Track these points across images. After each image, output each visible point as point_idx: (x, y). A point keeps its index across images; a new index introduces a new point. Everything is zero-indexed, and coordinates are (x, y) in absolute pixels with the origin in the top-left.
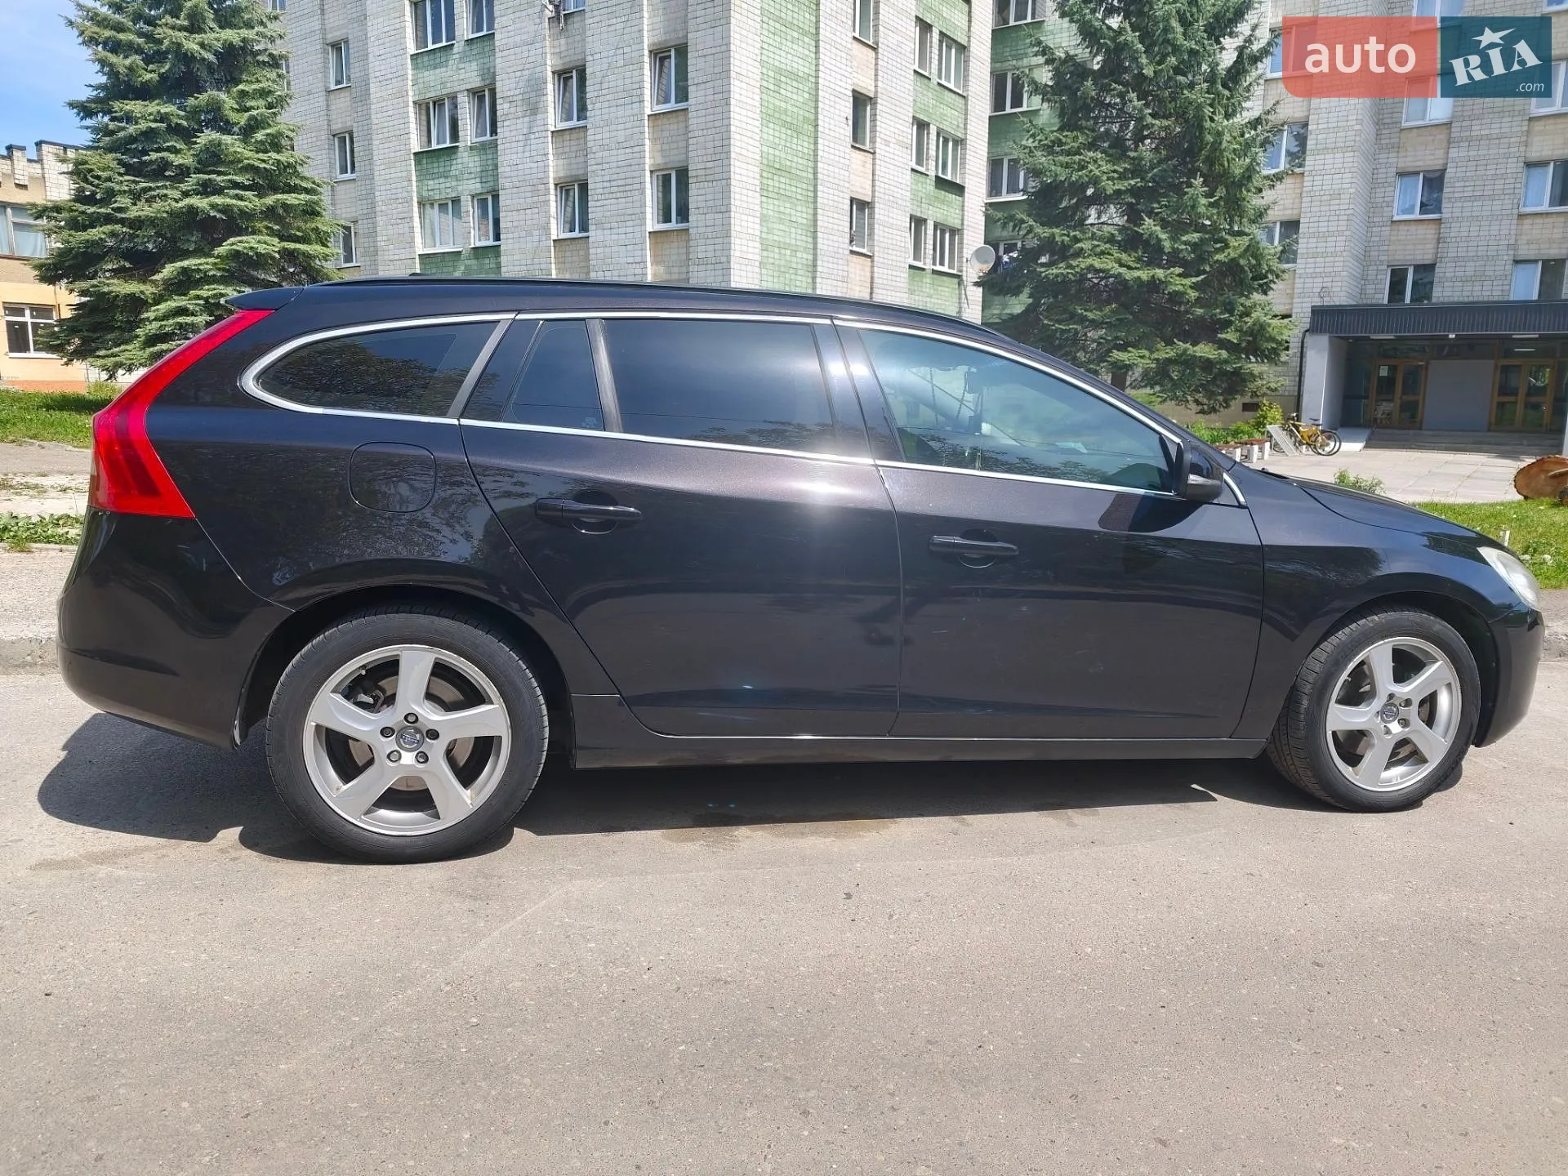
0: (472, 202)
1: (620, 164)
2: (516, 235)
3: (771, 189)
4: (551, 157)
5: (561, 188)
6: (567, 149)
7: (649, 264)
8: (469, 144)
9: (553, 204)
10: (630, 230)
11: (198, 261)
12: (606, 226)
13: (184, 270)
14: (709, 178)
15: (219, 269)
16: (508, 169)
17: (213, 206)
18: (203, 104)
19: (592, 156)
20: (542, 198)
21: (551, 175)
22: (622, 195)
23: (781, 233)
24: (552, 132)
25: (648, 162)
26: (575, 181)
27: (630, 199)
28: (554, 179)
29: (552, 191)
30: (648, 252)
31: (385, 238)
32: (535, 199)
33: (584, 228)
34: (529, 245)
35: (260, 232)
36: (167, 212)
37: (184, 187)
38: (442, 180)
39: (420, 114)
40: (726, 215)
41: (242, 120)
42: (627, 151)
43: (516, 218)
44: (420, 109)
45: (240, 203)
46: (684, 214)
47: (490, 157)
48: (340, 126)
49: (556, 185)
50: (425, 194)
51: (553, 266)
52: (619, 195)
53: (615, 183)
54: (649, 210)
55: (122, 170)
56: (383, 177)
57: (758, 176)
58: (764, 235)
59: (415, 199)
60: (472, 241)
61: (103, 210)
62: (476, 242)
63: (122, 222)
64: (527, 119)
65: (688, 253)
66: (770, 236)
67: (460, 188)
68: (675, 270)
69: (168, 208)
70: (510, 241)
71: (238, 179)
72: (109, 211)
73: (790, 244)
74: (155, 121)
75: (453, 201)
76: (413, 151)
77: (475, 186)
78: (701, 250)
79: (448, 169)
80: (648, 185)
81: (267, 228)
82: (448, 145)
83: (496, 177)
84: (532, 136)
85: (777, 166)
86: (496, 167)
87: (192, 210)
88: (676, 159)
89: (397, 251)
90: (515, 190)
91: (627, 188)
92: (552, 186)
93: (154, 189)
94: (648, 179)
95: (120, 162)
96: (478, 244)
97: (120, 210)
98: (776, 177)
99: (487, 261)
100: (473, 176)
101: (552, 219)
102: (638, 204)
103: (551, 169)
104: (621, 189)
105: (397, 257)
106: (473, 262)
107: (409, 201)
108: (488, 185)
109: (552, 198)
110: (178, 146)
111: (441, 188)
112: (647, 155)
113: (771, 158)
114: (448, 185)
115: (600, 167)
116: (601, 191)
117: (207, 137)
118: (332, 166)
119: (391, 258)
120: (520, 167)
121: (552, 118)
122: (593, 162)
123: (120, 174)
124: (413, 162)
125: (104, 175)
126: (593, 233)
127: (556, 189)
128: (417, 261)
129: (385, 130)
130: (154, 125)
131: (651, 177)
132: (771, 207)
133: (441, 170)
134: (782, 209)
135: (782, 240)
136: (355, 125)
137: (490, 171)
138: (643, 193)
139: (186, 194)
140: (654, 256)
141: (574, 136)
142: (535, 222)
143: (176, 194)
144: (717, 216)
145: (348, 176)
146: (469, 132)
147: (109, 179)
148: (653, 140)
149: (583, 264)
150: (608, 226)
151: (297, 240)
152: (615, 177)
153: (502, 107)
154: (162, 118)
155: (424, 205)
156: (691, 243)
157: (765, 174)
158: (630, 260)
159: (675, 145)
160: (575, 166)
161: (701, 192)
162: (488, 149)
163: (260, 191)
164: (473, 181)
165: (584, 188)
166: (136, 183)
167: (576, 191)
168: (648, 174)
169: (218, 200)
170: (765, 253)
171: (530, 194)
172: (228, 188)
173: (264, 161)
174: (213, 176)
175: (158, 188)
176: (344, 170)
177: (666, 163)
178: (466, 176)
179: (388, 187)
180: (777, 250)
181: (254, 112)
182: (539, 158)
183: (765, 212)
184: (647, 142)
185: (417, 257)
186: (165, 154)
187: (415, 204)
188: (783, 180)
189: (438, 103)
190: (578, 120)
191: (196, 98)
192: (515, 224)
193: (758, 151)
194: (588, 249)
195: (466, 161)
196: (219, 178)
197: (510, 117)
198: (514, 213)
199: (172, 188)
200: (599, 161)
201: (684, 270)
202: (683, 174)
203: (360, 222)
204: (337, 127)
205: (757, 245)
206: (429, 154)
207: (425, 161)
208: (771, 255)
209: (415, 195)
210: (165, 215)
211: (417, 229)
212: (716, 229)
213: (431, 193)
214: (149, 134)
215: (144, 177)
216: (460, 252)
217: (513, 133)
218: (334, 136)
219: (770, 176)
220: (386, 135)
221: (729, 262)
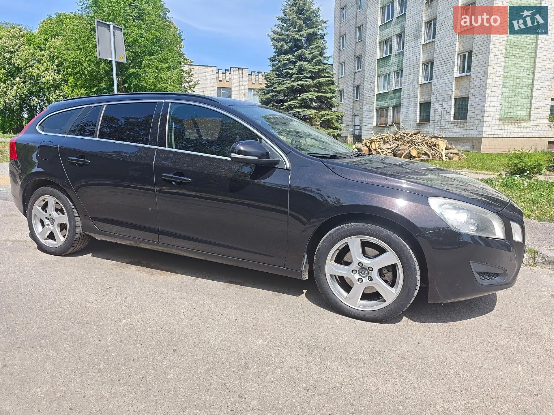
0: (394, 74)
1: (446, 53)
2: (407, 84)
3: (511, 54)
4: (421, 54)
5: (425, 65)
6: (428, 50)
7: (454, 90)
8: (395, 54)
9: (421, 71)
10: (448, 77)
11: (293, 102)
12: (439, 77)
13: (289, 105)
14: (480, 53)
15: (298, 104)
16: (407, 60)
17: (298, 85)
18: (300, 53)
19: (436, 51)
20: (417, 70)
21: (421, 61)
22: (446, 64)
23: (516, 72)
24: (423, 45)
25: (457, 51)
26: (430, 62)
27: (449, 66)
28: (422, 62)
29: (421, 67)
30: (454, 85)
31: (366, 89)
32: (415, 70)
33: (431, 79)
34: (411, 87)
35: (311, 91)
36: (286, 87)
37: (292, 79)
38: (385, 68)
39: (381, 46)
40: (486, 67)
41: (310, 56)
42: (449, 47)
43: (407, 78)
44: (381, 44)
45: (306, 83)
46: (469, 69)
47: (401, 57)
48: (358, 54)
49: (423, 64)
50: (379, 73)
51: (419, 94)
52: (444, 65)
53: (443, 61)
54: (455, 69)
55: (277, 77)
56: (367, 69)
57: (504, 50)
58: (505, 74)
59: (376, 75)
60: (393, 88)
61: (271, 89)
62: (394, 88)
63: (275, 92)
64: (414, 42)
65: (470, 84)
66: (509, 74)
67: (391, 70)
68: (464, 91)
69: (286, 86)
70: (405, 86)
71: (306, 75)
72: (272, 89)
73: (519, 77)
74: (286, 61)
75: (388, 74)
76: (377, 59)
77: (395, 68)
78: (475, 82)
79: (387, 63)
80: (456, 60)
81: (314, 90)
82: (388, 55)
83: (402, 64)
84: (416, 48)
85: (515, 44)
86: (403, 60)
87: (292, 86)
88: (468, 48)
89: (369, 94)
90: (408, 68)
91: (448, 62)
92: (421, 65)
93: (284, 81)
94: (456, 57)
95: (276, 74)
96: (395, 89)
97: (275, 88)
98: (514, 49)
99: (397, 94)
100: (395, 65)
101: (420, 77)
102: (451, 67)
103: (421, 58)
104: (445, 62)
105: (369, 96)
106: (393, 95)
107: (374, 76)
108: (400, 67)
109: (421, 69)
110: (292, 67)
111: (385, 70)
112: (457, 48)
113: (512, 41)
114: (387, 69)
115: (438, 55)
116: (438, 64)
117: (299, 63)
118: (355, 67)
119: (368, 96)
120: (411, 59)
121: (423, 40)
122: (436, 53)
123: (276, 78)
124: (377, 63)
125: (272, 78)
126: (434, 81)
127: (422, 66)
128: (375, 96)
129: (369, 53)
130: (285, 62)
131: (458, 56)
132: (510, 62)
133: (385, 64)
134: (516, 62)
135: (515, 75)
136: (362, 53)
137: (401, 63)
138: (454, 63)
139: (292, 81)
140: (456, 87)
141: (430, 45)
142: (414, 78)
143: (290, 82)
144: (482, 68)
145: (360, 70)
146: (395, 51)
147: (273, 80)
148: (460, 42)
149: (430, 92)
150: (440, 77)
151: (322, 92)
152: (444, 58)
153: (407, 39)
154: (288, 59)
155: (379, 77)
156: (471, 80)
157: (508, 49)
158: (447, 89)
159: (468, 42)
160: (430, 56)
161: (477, 59)
162: (400, 54)
163: (313, 78)
164: (395, 66)
165: (432, 64)
166: (280, 80)
167: (429, 65)
168: (456, 55)
169: (300, 82)
170: (505, 81)
171: (413, 69)
172: (304, 78)
173: (315, 69)
174: (299, 75)
175: (285, 80)
176: (358, 68)
177: (464, 50)
178: (393, 65)
179: (369, 72)
180: (512, 79)
181: (314, 54)
182: (417, 55)
183: (507, 64)
184: (457, 43)
185: (375, 95)
186: (287, 70)
187: (376, 77)
188: (517, 50)
189: (386, 41)
190: (433, 39)
191: (297, 52)
192: (407, 80)
193: (505, 39)
194: (432, 86)
195: (394, 60)
196: (301, 76)
197: (409, 42)
198: (407, 76)
199: (289, 80)
200: (439, 53)
201: (468, 91)
202: (470, 53)
203: (361, 85)
204: (357, 54)
205: (501, 78)
206: (382, 59)
207: (380, 62)
208: (509, 82)
209: (376, 74)
210: (286, 89)
211: (376, 85)
212: (482, 73)
213: (381, 72)
214: (284, 65)
215: (283, 78)
216: (389, 92)
217: (409, 48)
218: (356, 57)
219: (511, 49)
220: (370, 55)
221: (486, 86)
